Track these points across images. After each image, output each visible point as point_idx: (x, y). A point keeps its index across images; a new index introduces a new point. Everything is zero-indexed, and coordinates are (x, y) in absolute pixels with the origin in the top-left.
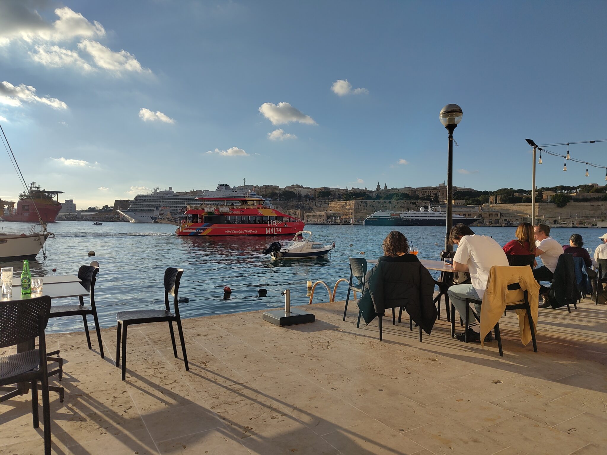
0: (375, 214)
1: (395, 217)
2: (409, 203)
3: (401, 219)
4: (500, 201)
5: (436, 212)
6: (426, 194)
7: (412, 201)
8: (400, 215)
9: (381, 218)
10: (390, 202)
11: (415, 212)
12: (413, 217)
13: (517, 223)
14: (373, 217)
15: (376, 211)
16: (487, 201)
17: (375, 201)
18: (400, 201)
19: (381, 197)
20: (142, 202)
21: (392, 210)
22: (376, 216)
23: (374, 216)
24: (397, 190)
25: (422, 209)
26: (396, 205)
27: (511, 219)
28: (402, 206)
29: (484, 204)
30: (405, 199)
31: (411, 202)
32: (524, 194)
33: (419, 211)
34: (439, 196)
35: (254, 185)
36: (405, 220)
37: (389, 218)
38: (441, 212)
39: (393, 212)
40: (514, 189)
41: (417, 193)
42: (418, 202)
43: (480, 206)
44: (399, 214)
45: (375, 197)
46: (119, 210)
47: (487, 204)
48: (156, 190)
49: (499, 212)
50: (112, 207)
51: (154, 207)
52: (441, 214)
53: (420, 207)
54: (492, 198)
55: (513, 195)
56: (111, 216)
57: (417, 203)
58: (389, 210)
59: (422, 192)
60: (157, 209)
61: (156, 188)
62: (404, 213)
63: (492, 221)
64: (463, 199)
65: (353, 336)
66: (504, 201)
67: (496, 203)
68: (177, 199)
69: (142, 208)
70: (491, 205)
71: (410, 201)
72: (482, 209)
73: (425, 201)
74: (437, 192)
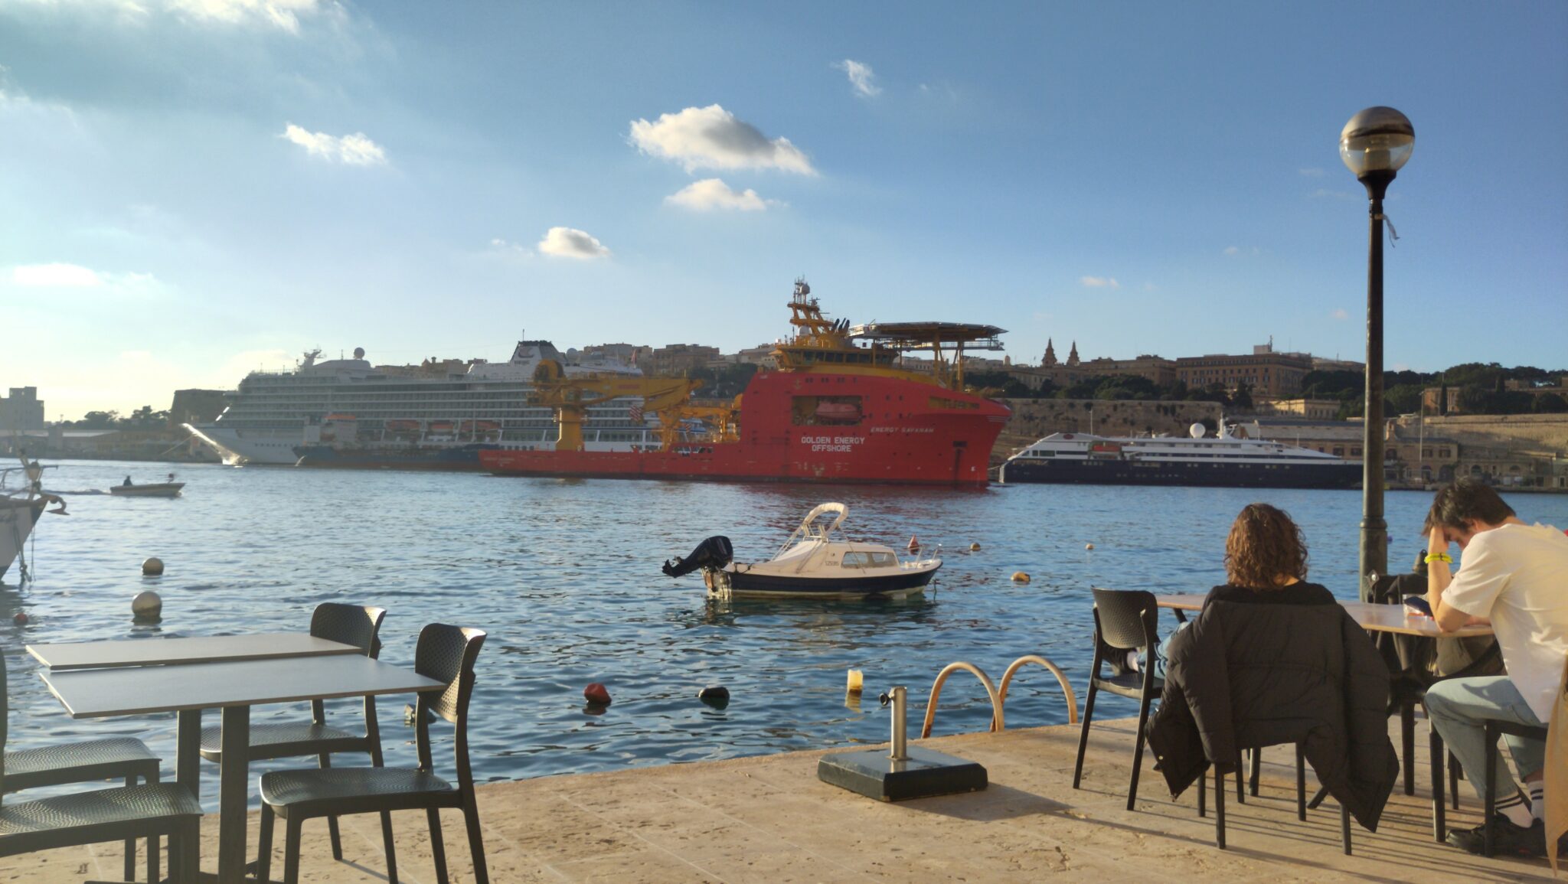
0: (1040, 444)
1: (1105, 456)
2: (1154, 409)
3: (1124, 462)
4: (1458, 405)
5: (1245, 441)
6: (1210, 380)
7: (1164, 403)
8: (1124, 449)
9: (1058, 457)
10: (1088, 406)
11: (1173, 439)
12: (1165, 455)
13: (1517, 479)
14: (1030, 456)
15: (1041, 435)
16: (1413, 404)
17: (1040, 400)
18: (1120, 402)
19: (1059, 388)
20: (265, 397)
21: (1096, 432)
22: (1044, 453)
23: (1035, 453)
24: (1113, 366)
25: (1196, 431)
26: (1108, 416)
27: (1494, 468)
28: (1130, 418)
29: (1403, 416)
30: (1141, 394)
31: (1159, 408)
32: (1537, 384)
33: (1187, 434)
34: (1252, 386)
35: (637, 343)
36: (1140, 465)
37: (1085, 457)
38: (1262, 439)
39: (1097, 437)
40: (1504, 367)
41: (1178, 377)
42: (1182, 407)
43: (1391, 423)
44: (1118, 447)
45: (1038, 389)
46: (189, 423)
47: (1414, 416)
48: (311, 358)
49: (1453, 442)
50: (164, 413)
51: (304, 415)
52: (1260, 446)
53: (1190, 423)
54: (1430, 396)
55: (1502, 386)
56: (162, 442)
57: (1178, 410)
58: (1086, 430)
59: (1195, 373)
60: (314, 419)
61: (311, 352)
62: (1138, 444)
63: (1432, 473)
64: (1334, 398)
65: (1130, 835)
66: (1470, 406)
67: (1444, 411)
68: (380, 388)
69: (263, 418)
70: (1428, 420)
71: (1155, 402)
72: (1398, 430)
73: (1207, 403)
74: (1247, 371)
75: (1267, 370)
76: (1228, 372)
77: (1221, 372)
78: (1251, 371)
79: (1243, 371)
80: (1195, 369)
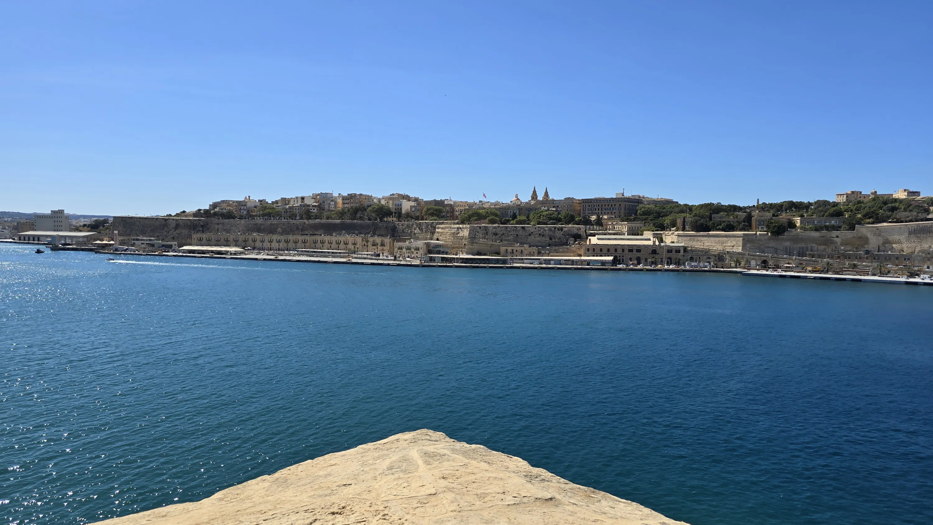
4: (690, 227)
7: (558, 226)
41: (581, 208)
54: (679, 222)
57: (564, 229)
59: (589, 206)
64: (644, 220)
67: (684, 230)
70: (676, 233)
73: (577, 226)
74: (612, 205)
75: (620, 205)
76: (603, 206)
77: (600, 206)
78: (613, 205)
79: (610, 205)
80: (589, 204)
